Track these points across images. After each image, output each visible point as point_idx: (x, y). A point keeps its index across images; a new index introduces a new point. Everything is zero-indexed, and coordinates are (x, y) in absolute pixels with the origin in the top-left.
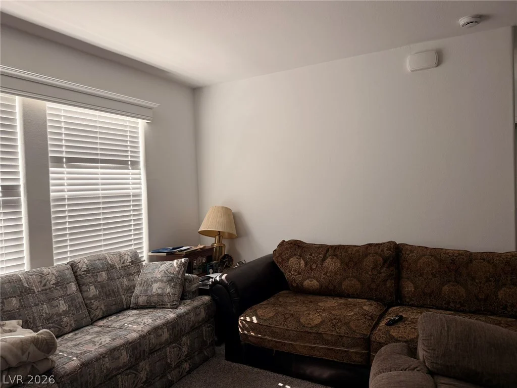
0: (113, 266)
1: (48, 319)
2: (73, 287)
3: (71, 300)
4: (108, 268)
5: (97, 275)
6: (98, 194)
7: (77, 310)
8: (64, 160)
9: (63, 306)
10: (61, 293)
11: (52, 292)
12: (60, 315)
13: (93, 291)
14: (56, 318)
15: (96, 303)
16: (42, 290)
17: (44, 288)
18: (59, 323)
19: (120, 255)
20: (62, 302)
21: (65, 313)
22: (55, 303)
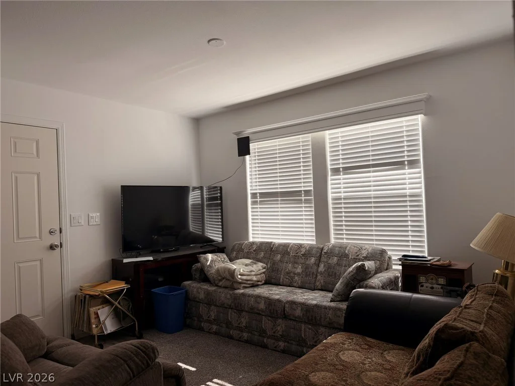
0: (347, 256)
1: (288, 273)
2: (313, 260)
3: (306, 268)
4: (342, 255)
5: (330, 258)
6: (371, 195)
7: (306, 276)
8: (341, 169)
9: (299, 270)
10: (303, 261)
11: (298, 258)
12: (295, 274)
13: (322, 268)
14: (292, 275)
15: (319, 277)
16: (294, 256)
17: (295, 255)
18: (292, 278)
19: (361, 249)
20: (300, 267)
21: (298, 274)
22: (296, 265)
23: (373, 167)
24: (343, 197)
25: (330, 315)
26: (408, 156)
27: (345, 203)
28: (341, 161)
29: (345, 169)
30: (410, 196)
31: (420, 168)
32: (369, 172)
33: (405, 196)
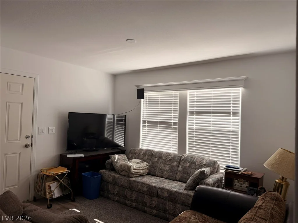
0: (195, 163)
1: (161, 170)
2: (175, 163)
3: (172, 167)
4: (192, 162)
5: (185, 163)
6: (210, 129)
7: (171, 172)
8: (195, 113)
9: (167, 168)
10: (170, 163)
11: (167, 161)
13: (180, 168)
14: (163, 171)
15: (178, 173)
16: (165, 160)
17: (166, 159)
18: (163, 173)
19: (203, 159)
20: (168, 166)
21: (167, 171)
22: (166, 166)
23: (212, 114)
24: (195, 128)
25: (183, 198)
26: (233, 109)
27: (196, 132)
28: (195, 108)
29: (197, 113)
30: (232, 132)
31: (239, 117)
32: (210, 116)
33: (230, 132)
